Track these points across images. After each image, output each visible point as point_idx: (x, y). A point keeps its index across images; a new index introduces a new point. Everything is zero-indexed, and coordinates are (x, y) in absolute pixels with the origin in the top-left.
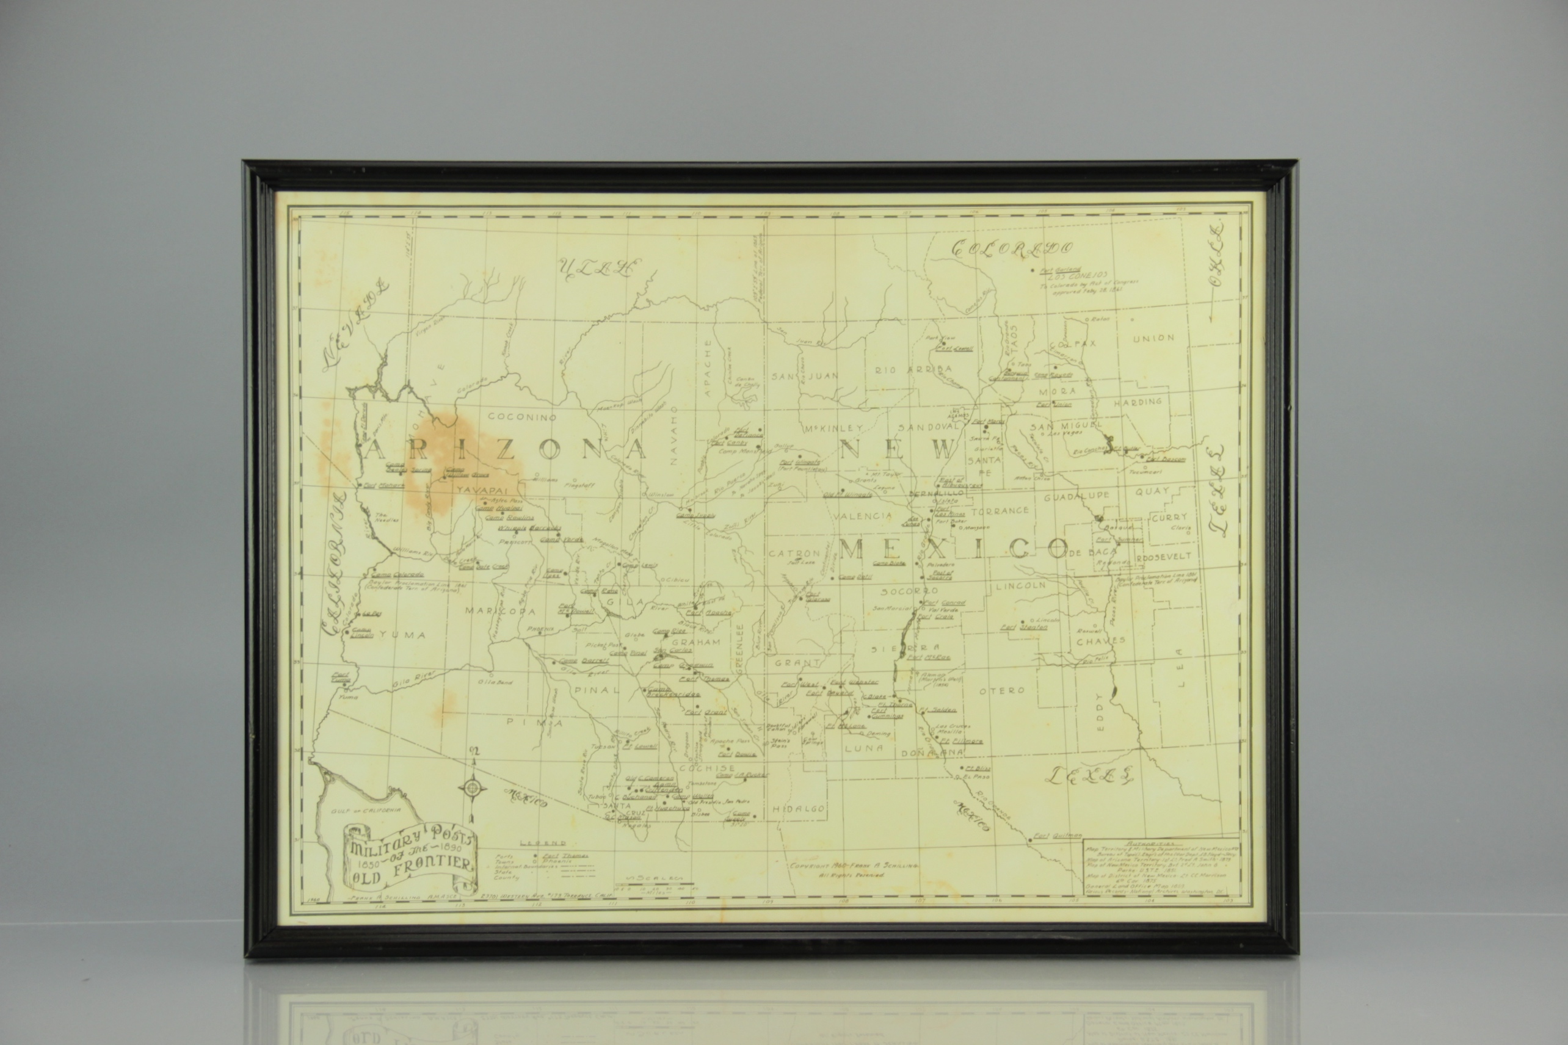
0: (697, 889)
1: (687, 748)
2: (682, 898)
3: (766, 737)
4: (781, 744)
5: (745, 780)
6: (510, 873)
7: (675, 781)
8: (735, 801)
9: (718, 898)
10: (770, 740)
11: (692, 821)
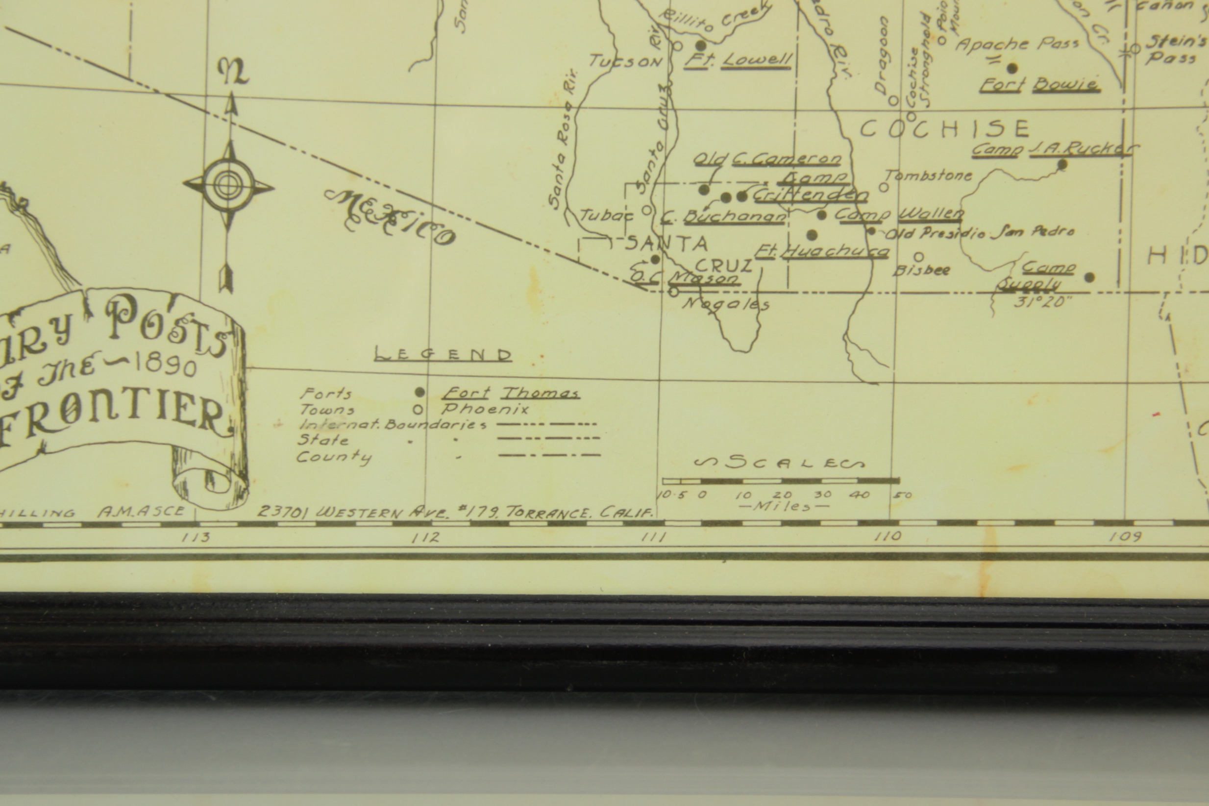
0: (908, 495)
1: (883, 65)
2: (863, 523)
3: (1130, 30)
4: (1178, 51)
5: (1062, 165)
6: (344, 442)
7: (845, 168)
8: (1029, 228)
9: (973, 523)
10: (1145, 39)
11: (896, 289)
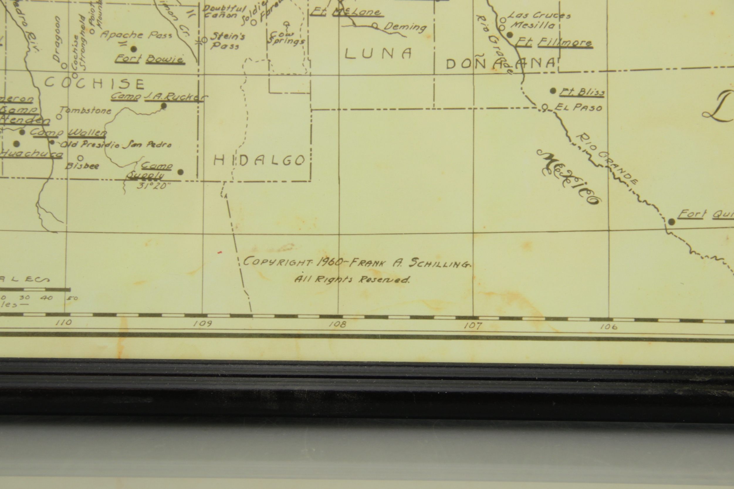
0: (76, 298)
1: (58, 45)
2: (48, 315)
3: (202, 29)
4: (229, 42)
5: (164, 106)
7: (36, 105)
8: (145, 143)
9: (114, 315)
10: (210, 34)
11: (67, 177)
